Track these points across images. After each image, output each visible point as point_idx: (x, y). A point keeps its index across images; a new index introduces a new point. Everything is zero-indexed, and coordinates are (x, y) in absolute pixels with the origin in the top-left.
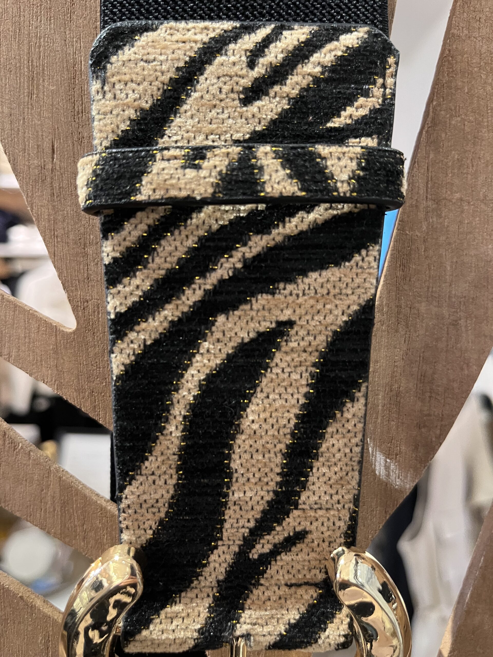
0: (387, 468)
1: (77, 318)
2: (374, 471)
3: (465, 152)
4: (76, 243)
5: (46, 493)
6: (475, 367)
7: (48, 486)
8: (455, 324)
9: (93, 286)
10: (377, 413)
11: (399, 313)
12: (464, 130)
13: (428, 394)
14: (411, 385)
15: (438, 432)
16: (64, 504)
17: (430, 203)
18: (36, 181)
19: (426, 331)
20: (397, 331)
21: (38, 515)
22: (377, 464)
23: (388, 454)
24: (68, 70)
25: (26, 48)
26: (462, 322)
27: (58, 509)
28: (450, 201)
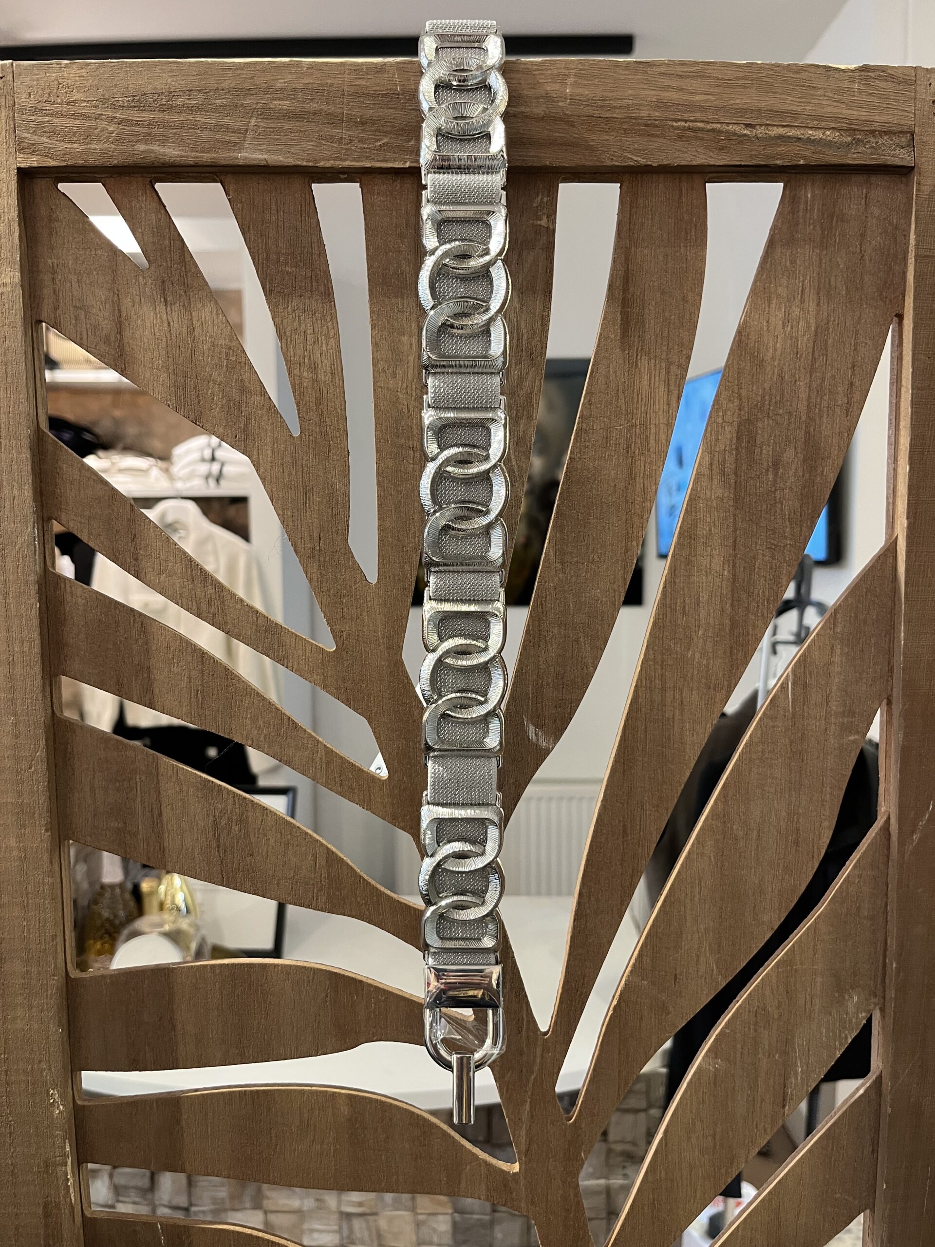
0: (537, 735)
1: (336, 642)
2: (528, 737)
3: (580, 532)
4: (335, 596)
5: (316, 756)
6: (591, 668)
7: (317, 752)
8: (577, 641)
9: (346, 622)
10: (529, 699)
11: (540, 635)
12: (578, 518)
13: (561, 686)
14: (550, 680)
15: (569, 711)
16: (328, 763)
17: (557, 565)
18: (309, 557)
19: (559, 645)
20: (539, 646)
21: (311, 771)
22: (530, 732)
23: (536, 726)
24: (328, 488)
25: (300, 473)
26: (582, 639)
27: (324, 766)
28: (571, 563)
